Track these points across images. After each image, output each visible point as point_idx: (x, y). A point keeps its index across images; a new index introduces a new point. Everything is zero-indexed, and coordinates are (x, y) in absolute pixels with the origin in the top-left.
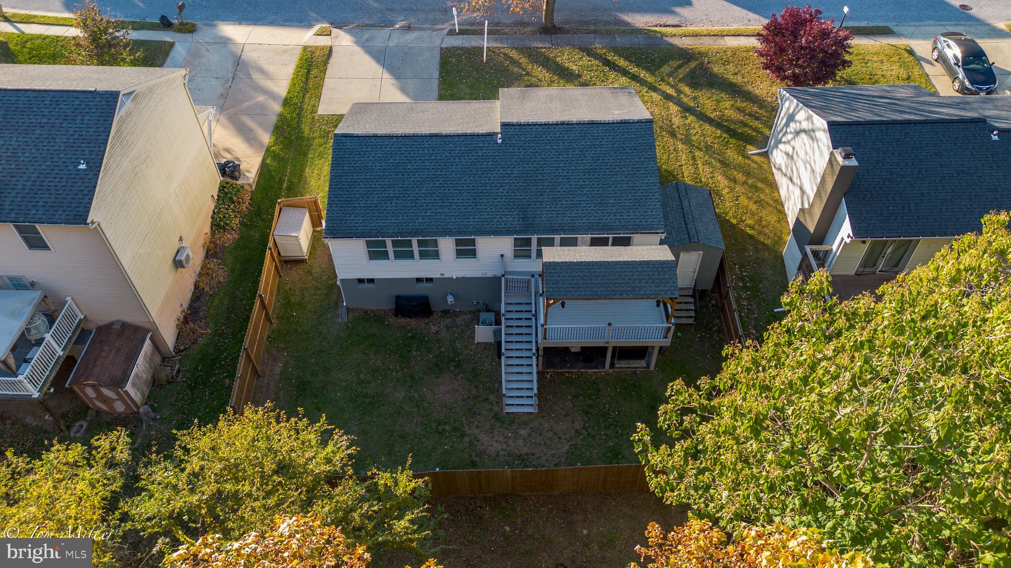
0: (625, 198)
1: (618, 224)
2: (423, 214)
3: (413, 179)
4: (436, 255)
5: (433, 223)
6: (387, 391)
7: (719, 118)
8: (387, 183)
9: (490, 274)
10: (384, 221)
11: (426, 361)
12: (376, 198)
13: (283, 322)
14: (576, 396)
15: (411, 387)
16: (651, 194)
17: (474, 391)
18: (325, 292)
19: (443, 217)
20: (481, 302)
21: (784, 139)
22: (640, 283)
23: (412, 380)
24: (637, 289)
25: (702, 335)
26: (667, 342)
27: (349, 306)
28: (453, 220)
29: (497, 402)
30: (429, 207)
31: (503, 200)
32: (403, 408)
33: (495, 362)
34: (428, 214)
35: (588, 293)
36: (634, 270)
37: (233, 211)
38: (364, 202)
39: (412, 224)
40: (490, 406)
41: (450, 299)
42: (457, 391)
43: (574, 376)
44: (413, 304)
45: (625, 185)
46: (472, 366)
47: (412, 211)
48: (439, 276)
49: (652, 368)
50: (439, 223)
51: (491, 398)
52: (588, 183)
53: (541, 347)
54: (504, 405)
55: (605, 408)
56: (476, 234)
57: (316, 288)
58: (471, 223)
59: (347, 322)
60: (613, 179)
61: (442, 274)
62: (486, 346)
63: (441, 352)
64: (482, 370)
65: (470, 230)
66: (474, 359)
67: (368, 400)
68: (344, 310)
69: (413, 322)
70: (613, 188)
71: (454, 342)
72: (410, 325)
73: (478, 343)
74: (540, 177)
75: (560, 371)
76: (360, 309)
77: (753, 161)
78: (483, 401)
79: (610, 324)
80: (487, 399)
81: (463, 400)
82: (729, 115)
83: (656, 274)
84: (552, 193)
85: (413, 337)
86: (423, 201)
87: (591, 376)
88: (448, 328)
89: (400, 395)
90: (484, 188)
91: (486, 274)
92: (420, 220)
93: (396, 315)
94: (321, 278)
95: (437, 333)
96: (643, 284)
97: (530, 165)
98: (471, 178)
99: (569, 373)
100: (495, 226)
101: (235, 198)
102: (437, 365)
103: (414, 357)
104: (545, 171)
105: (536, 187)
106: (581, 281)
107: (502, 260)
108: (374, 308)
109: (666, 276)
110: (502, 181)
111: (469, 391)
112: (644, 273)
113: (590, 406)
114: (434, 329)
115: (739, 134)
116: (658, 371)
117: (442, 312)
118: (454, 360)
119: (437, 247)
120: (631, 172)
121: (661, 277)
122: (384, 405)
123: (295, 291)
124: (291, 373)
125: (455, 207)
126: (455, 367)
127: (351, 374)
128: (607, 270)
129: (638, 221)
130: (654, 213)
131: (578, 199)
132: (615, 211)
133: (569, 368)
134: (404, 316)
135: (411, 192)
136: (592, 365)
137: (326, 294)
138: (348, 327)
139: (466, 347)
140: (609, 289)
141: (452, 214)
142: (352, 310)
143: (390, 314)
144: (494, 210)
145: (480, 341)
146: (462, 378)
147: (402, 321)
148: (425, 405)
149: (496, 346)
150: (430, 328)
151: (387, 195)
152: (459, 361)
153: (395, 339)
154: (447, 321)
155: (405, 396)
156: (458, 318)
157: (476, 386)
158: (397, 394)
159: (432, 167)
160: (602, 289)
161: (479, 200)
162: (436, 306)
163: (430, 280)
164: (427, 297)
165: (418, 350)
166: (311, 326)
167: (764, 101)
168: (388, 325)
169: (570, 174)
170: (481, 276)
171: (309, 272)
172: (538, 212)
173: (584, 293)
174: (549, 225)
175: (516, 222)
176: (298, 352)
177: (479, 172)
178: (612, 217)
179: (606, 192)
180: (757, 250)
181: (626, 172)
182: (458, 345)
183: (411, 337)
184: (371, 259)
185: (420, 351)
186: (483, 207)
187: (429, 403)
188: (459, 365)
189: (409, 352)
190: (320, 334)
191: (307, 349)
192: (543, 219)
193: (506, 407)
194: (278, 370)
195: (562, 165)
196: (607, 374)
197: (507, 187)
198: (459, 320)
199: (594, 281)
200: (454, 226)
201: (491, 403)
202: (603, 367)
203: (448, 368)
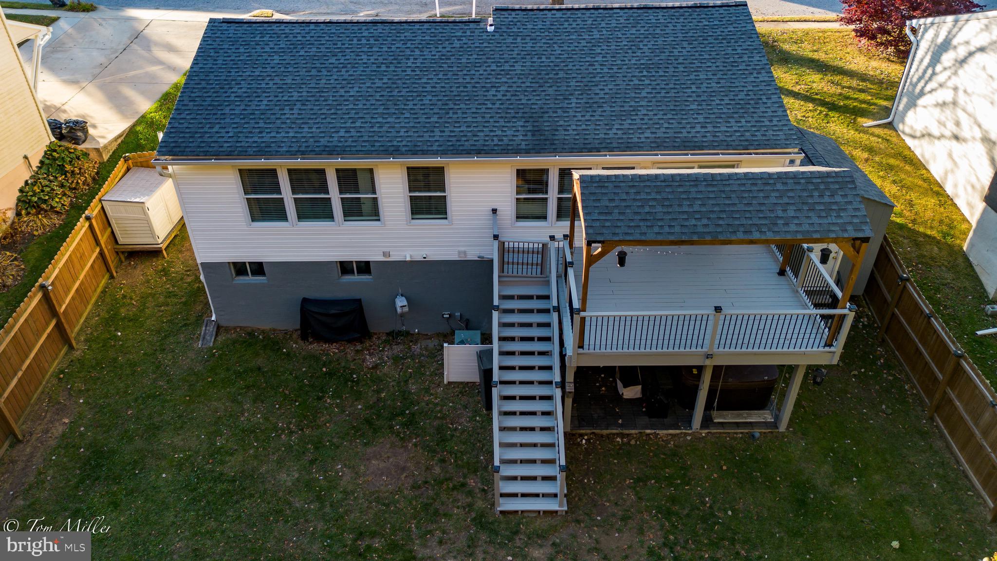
0: (718, 102)
1: (711, 139)
2: (348, 125)
3: (335, 77)
4: (374, 212)
5: (366, 138)
6: (263, 469)
7: (807, 91)
8: (289, 81)
9: (472, 255)
10: (273, 134)
11: (349, 415)
12: (265, 103)
13: (94, 346)
14: (641, 480)
15: (312, 462)
16: (764, 97)
17: (437, 470)
18: (184, 300)
19: (384, 129)
20: (458, 314)
21: (928, 88)
22: (784, 211)
23: (316, 448)
24: (780, 222)
25: (860, 372)
26: (833, 355)
27: (223, 323)
28: (402, 134)
29: (484, 490)
30: (360, 115)
31: (497, 106)
32: (289, 504)
33: (480, 416)
34: (358, 124)
35: (677, 229)
36: (768, 188)
37: (62, 186)
38: (242, 107)
39: (327, 139)
40: (470, 500)
41: (401, 302)
42: (404, 469)
43: (633, 442)
44: (333, 312)
45: (714, 85)
46: (436, 423)
47: (328, 120)
48: (381, 258)
49: (782, 428)
50: (376, 138)
51: (471, 482)
52: (647, 82)
53: (572, 365)
54: (497, 495)
55: (704, 503)
56: (444, 153)
57: (170, 295)
58: (437, 138)
59: (212, 349)
60: (692, 77)
61: (385, 254)
62: (464, 387)
63: (379, 400)
64: (456, 429)
65: (435, 148)
66: (440, 411)
67: (220, 487)
68: (212, 329)
69: (333, 349)
70: (694, 89)
71: (406, 381)
72: (328, 355)
73: (449, 383)
74: (561, 74)
75: (605, 432)
76: (241, 327)
77: (873, 134)
78: (454, 488)
79: (718, 309)
80: (463, 485)
81: (415, 487)
82: (820, 88)
83: (816, 194)
84: (585, 96)
85: (330, 374)
86: (351, 106)
87: (667, 442)
88: (396, 359)
89: (287, 478)
90: (462, 89)
91: (465, 253)
92: (342, 134)
93: (304, 337)
94: (182, 279)
95: (376, 367)
96: (791, 213)
97: (544, 59)
98: (441, 76)
99: (622, 436)
100: (481, 142)
101: (68, 167)
102: (368, 422)
103: (326, 408)
104: (570, 67)
105: (555, 88)
106: (659, 209)
107: (495, 221)
108: (266, 326)
109: (838, 199)
110: (494, 80)
111: (427, 469)
112: (791, 194)
113: (673, 500)
114: (370, 361)
115: (841, 107)
116: (794, 433)
117: (388, 334)
118: (402, 414)
119: (374, 192)
120: (721, 68)
121: (827, 199)
122: (251, 496)
123: (131, 299)
124: (81, 435)
125: (407, 115)
126: (404, 425)
127: (199, 437)
128: (710, 189)
129: (747, 134)
130: (775, 123)
131: (633, 104)
132: (702, 120)
133: (622, 426)
134: (319, 338)
135: (331, 94)
136: (667, 421)
137: (185, 304)
138: (214, 355)
139: (427, 390)
140: (721, 222)
141: (403, 124)
142: (227, 329)
143: (295, 336)
144: (480, 119)
145: (453, 379)
146: (415, 445)
147: (315, 347)
148: (337, 496)
149: (482, 390)
150: (364, 360)
151: (286, 98)
152: (413, 415)
153: (296, 377)
154: (397, 349)
155: (298, 480)
156: (416, 343)
157: (443, 461)
158: (283, 476)
159: (372, 61)
160: (705, 221)
161: (452, 106)
162: (378, 325)
163: (365, 267)
164: (359, 301)
165: (337, 395)
166: (144, 354)
167: (865, 74)
168: (288, 354)
169: (615, 70)
170: (455, 257)
171: (165, 272)
172: (561, 123)
173: (667, 229)
174: (582, 141)
175: (521, 137)
176: (106, 397)
177: (455, 69)
178: (698, 129)
179: (681, 94)
180: (917, 245)
181: (714, 68)
182: (413, 388)
183: (326, 373)
184: (254, 219)
185: (340, 397)
186: (460, 115)
187: (345, 492)
188: (411, 422)
189: (319, 399)
190: (158, 368)
191: (126, 392)
192: (571, 132)
193: (502, 500)
194: (58, 430)
195: (599, 58)
196: (697, 438)
197: (502, 88)
198: (416, 348)
199: (686, 209)
200: (404, 143)
201: (470, 493)
202: (689, 423)
203: (391, 427)
